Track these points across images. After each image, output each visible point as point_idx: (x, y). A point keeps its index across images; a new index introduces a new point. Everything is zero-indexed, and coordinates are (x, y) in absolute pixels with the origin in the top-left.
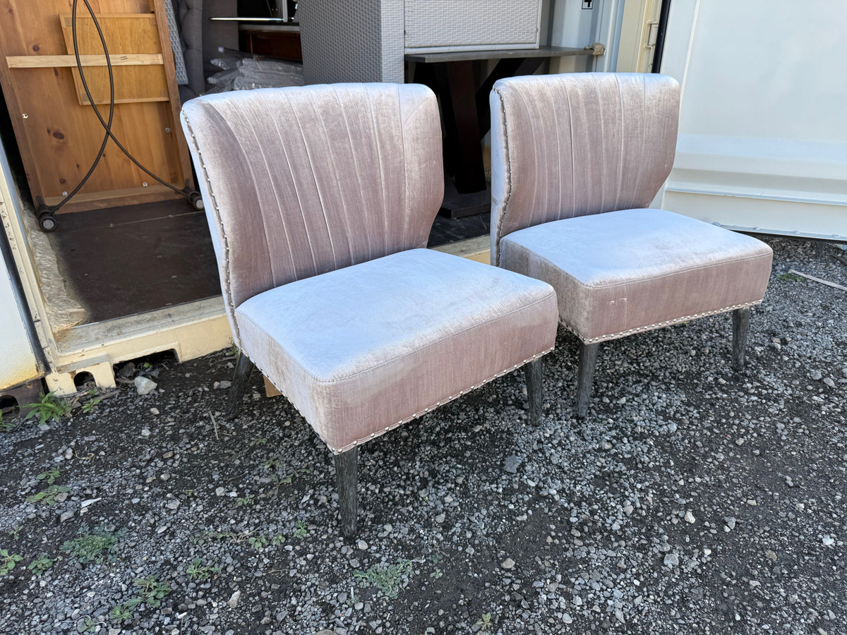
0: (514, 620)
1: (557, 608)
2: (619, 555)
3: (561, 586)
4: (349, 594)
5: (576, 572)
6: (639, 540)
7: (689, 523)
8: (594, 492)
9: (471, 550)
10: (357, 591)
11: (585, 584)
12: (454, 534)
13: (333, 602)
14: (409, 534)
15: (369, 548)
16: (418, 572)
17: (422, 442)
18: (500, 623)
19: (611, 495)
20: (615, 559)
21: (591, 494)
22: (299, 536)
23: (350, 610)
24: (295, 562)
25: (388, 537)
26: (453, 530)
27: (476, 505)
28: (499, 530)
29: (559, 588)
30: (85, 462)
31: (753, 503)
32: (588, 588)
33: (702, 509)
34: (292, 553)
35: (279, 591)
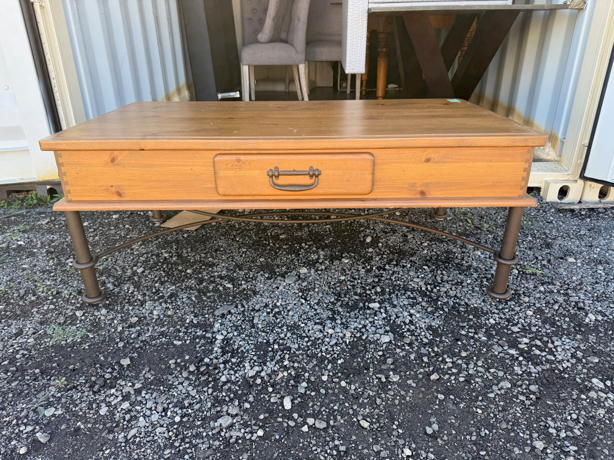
0: (78, 393)
1: (109, 402)
2: (197, 396)
3: (132, 392)
4: (38, 332)
5: (154, 390)
6: (225, 396)
7: (283, 407)
8: (248, 351)
9: (121, 345)
10: (43, 334)
11: (146, 400)
12: (129, 331)
13: (25, 332)
14: (108, 320)
15: (81, 317)
16: (79, 340)
17: (195, 278)
18: (70, 389)
19: (255, 358)
20: (190, 397)
21: (245, 350)
22: (63, 296)
23: (25, 340)
24: (43, 306)
25: (96, 316)
26: (130, 329)
27: (165, 323)
28: (154, 342)
29: (129, 392)
30: (45, 228)
31: (365, 424)
32: (145, 402)
33: (310, 405)
34: (48, 301)
35: (17, 316)
